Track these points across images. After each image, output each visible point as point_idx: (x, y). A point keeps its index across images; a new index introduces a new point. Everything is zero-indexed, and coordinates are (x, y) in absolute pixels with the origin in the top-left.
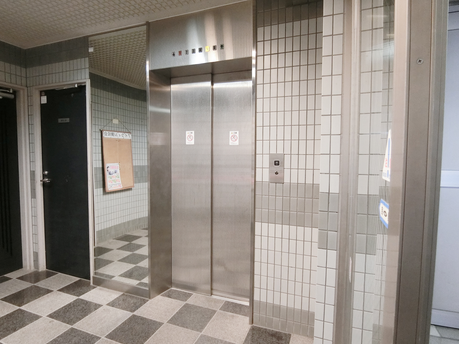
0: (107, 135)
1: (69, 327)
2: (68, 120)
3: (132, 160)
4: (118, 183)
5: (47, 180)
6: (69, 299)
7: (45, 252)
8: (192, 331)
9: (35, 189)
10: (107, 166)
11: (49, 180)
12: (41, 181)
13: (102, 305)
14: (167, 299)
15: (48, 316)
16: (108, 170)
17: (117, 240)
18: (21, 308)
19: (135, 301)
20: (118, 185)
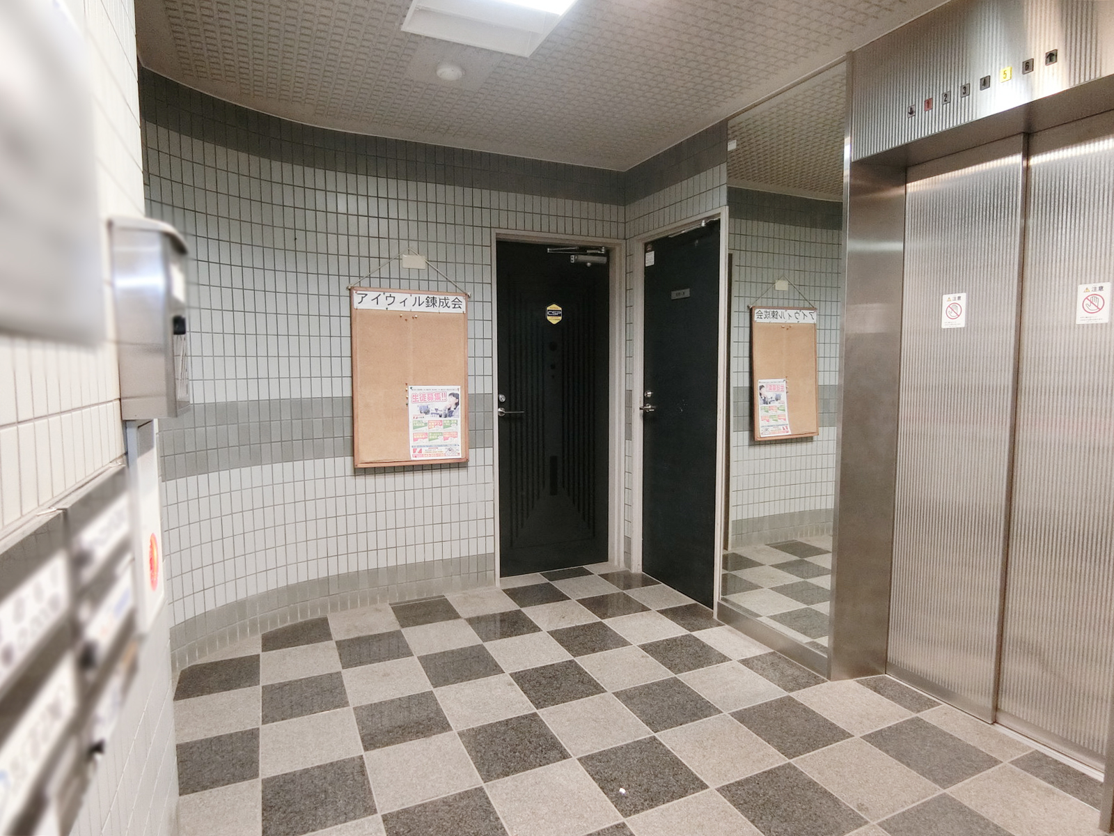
0: (761, 318)
1: (671, 675)
2: (687, 293)
3: (817, 371)
4: (782, 423)
5: (650, 407)
6: (673, 630)
7: (642, 539)
8: (921, 777)
9: (631, 424)
10: (760, 385)
11: (653, 407)
12: (641, 409)
13: (731, 660)
14: (869, 693)
15: (639, 646)
16: (761, 394)
17: (776, 548)
18: (603, 621)
19: (797, 673)
20: (781, 427)
